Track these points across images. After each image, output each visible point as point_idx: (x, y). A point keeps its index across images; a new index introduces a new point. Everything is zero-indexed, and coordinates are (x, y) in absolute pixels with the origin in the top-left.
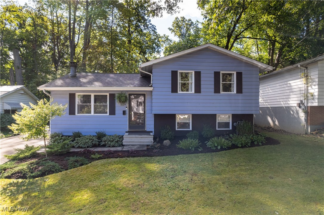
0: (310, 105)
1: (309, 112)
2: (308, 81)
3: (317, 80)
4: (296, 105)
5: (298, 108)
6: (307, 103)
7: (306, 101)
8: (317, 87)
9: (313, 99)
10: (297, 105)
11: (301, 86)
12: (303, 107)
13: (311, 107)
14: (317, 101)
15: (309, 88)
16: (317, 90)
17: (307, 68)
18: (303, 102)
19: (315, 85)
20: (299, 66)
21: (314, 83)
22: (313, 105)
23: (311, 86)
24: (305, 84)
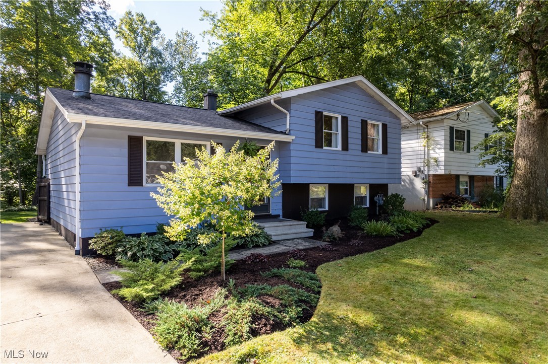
0: (432, 172)
1: (432, 181)
2: (429, 143)
3: (443, 142)
4: (410, 173)
5: (413, 177)
6: (428, 171)
7: (426, 168)
8: (443, 151)
9: (437, 165)
10: (412, 173)
11: (419, 149)
12: (422, 176)
13: (434, 175)
14: (443, 168)
15: (431, 152)
16: (443, 155)
17: (427, 126)
18: (422, 169)
19: (439, 149)
20: (421, 123)
21: (439, 146)
22: (437, 173)
23: (433, 149)
24: (425, 146)
